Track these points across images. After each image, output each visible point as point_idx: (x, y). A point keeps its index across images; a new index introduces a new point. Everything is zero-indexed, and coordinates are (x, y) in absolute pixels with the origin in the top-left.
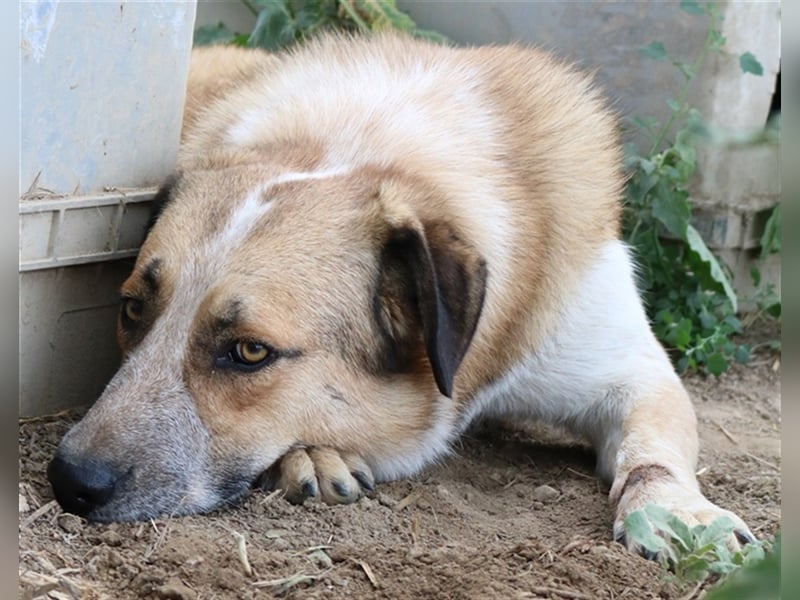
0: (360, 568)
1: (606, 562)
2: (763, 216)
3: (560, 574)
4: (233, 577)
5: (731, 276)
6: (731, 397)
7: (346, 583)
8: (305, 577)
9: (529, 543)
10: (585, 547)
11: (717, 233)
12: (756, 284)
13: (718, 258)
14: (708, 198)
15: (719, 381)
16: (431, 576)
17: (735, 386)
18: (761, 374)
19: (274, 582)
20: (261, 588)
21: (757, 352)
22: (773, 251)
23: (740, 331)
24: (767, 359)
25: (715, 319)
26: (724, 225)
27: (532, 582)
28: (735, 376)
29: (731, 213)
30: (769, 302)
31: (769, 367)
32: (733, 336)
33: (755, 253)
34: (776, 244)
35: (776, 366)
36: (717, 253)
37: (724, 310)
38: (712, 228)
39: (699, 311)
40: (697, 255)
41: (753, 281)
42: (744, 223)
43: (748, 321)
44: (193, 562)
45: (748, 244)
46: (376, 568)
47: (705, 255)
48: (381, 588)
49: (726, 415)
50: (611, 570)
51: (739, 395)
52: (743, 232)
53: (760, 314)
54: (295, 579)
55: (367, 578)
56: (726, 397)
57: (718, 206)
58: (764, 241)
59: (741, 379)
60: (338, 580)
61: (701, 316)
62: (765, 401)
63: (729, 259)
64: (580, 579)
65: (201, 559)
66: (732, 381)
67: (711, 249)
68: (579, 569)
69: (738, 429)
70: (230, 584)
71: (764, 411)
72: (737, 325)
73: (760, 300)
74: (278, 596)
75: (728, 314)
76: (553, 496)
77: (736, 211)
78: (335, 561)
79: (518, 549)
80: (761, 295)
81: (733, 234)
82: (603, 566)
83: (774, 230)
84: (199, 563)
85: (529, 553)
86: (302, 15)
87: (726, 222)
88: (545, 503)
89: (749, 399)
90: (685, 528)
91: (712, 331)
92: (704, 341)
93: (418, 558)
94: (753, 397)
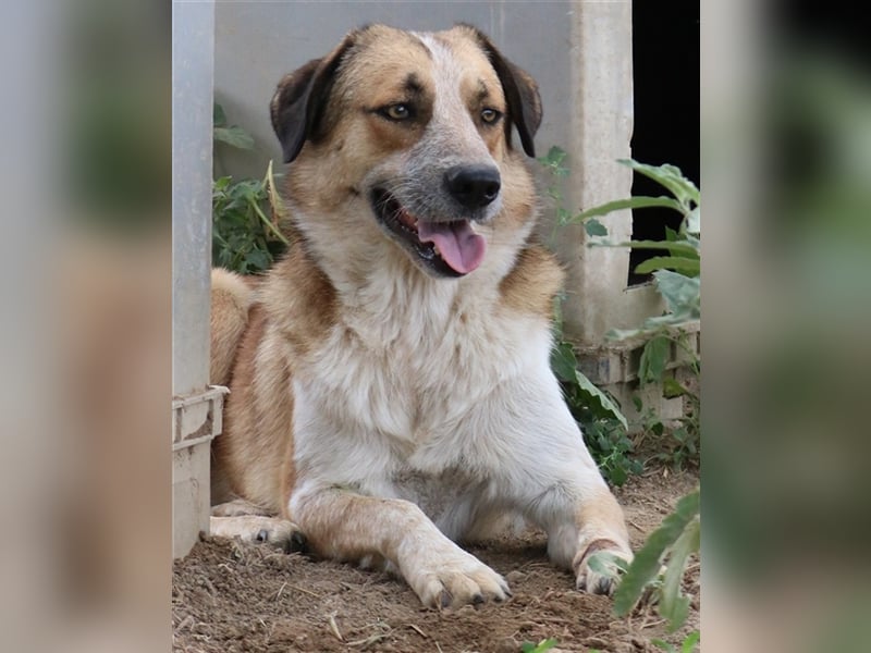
0: (411, 628)
1: (575, 600)
2: (637, 353)
3: (547, 609)
4: (332, 642)
5: (619, 406)
6: (634, 501)
7: (405, 638)
8: (378, 637)
9: (522, 595)
10: (559, 594)
11: (602, 372)
12: (639, 410)
13: (605, 392)
14: (591, 345)
15: (622, 490)
16: (461, 625)
17: (636, 493)
18: (654, 482)
19: (360, 642)
20: (352, 647)
21: (648, 465)
22: (650, 381)
23: (632, 450)
24: (657, 469)
25: (610, 442)
26: (607, 364)
27: (530, 617)
28: (634, 485)
29: (611, 354)
30: (652, 422)
31: (661, 475)
32: (627, 453)
33: (634, 385)
34: (651, 375)
35: (666, 473)
36: (604, 389)
37: (617, 433)
38: (598, 368)
39: (597, 437)
40: (587, 392)
41: (636, 408)
42: (622, 362)
43: (638, 441)
44: (301, 638)
45: (628, 378)
46: (422, 627)
47: (594, 391)
48: (430, 637)
49: (634, 513)
50: (579, 605)
51: (640, 498)
52: (623, 369)
53: (646, 433)
54: (373, 638)
55: (418, 633)
56: (630, 502)
57: (600, 350)
58: (641, 374)
59: (639, 487)
60: (400, 637)
61: (599, 440)
62: (661, 501)
63: (615, 392)
64: (561, 611)
65: (306, 636)
66: (633, 490)
67: (597, 386)
68: (558, 605)
69: (644, 522)
70: (331, 647)
71: (661, 508)
72: (630, 444)
73: (644, 422)
74: (363, 651)
75: (620, 436)
76: (522, 578)
77: (615, 353)
78: (393, 627)
79: (515, 601)
80: (644, 418)
81: (615, 371)
82: (573, 602)
83: (647, 364)
84: (305, 639)
85: (522, 601)
86: (233, 237)
87: (608, 362)
88: (517, 583)
89: (649, 501)
90: (625, 563)
91: (612, 451)
92: (606, 459)
93: (448, 617)
94: (652, 499)
